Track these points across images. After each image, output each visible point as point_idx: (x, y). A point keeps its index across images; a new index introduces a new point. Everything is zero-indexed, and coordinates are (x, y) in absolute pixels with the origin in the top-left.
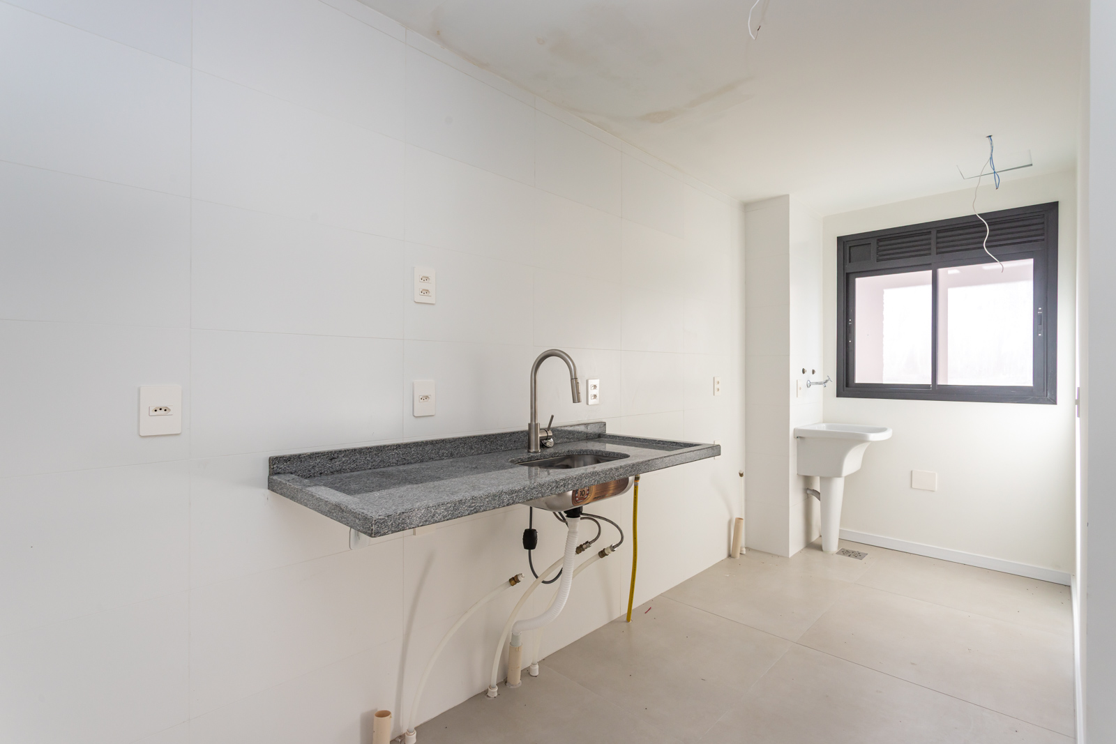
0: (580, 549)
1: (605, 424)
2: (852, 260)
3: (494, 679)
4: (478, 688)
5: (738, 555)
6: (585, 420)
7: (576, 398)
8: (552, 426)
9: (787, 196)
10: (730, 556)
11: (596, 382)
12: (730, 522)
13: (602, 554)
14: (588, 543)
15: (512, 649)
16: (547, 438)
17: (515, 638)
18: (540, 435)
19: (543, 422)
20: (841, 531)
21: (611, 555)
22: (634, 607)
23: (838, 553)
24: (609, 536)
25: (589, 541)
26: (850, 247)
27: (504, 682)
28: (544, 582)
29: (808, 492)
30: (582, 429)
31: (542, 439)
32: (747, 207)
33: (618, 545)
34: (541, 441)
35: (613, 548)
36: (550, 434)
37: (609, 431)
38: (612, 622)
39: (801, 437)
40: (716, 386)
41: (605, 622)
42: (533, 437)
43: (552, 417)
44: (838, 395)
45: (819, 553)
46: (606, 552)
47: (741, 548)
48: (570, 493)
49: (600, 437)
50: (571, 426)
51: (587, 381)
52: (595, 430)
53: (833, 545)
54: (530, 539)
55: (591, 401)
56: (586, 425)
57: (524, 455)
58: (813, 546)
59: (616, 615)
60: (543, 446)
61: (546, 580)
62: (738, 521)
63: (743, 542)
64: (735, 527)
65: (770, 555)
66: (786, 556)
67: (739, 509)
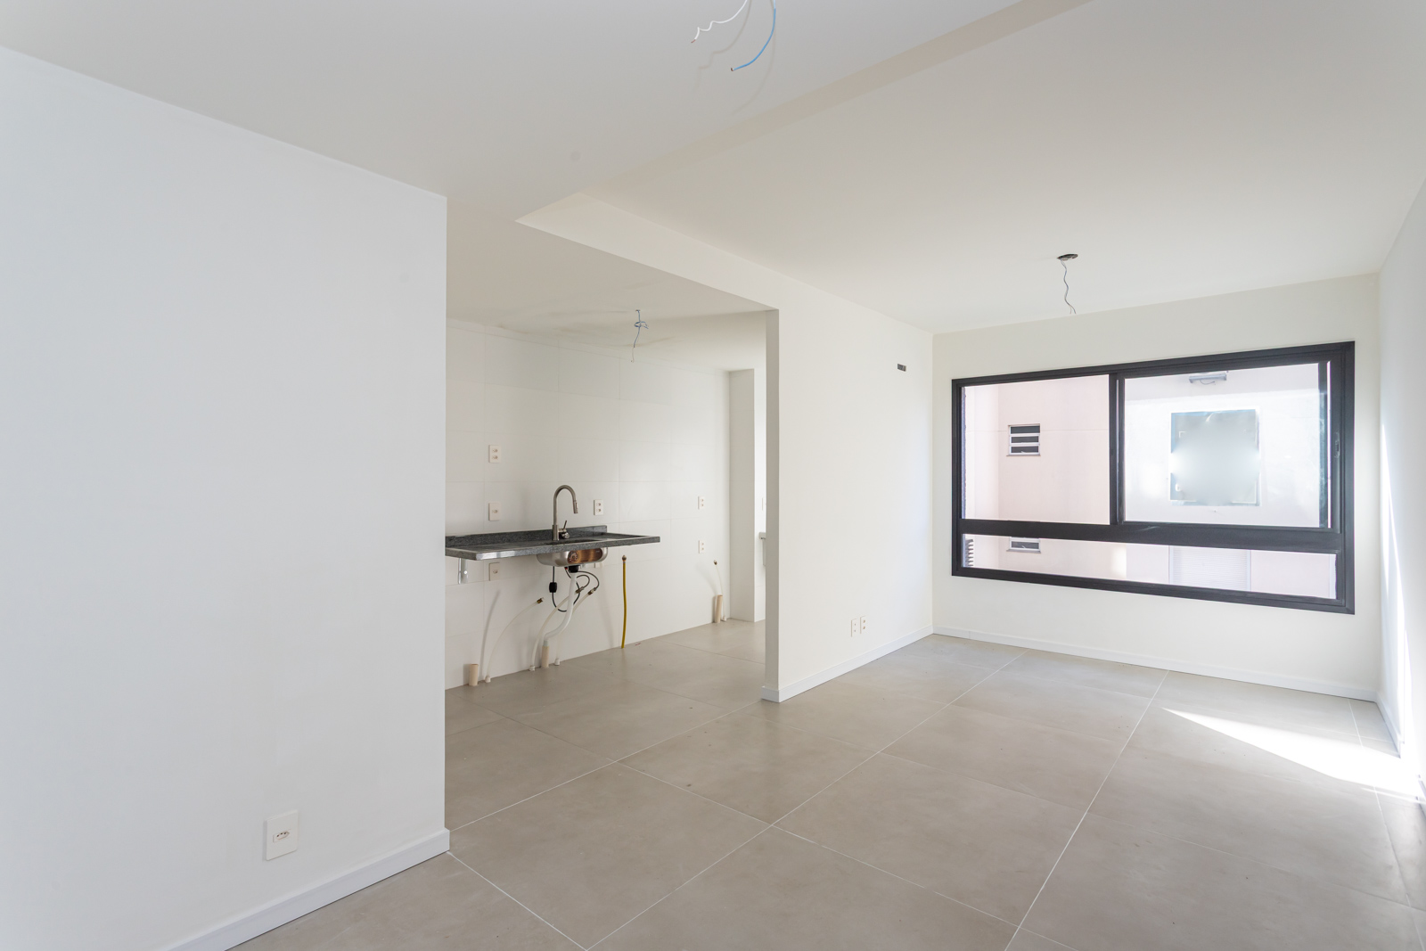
0: (579, 590)
1: (606, 527)
3: (533, 661)
4: (524, 667)
5: (720, 621)
6: (593, 525)
7: (575, 510)
8: (568, 528)
9: (752, 370)
10: (714, 622)
11: (601, 502)
12: (714, 599)
13: (590, 593)
14: (582, 588)
15: (543, 650)
16: (564, 533)
17: (545, 642)
18: (559, 531)
19: (560, 525)
21: (595, 593)
22: (625, 644)
24: (593, 582)
25: (583, 586)
27: (540, 667)
28: (560, 611)
30: (591, 530)
31: (560, 533)
32: (731, 375)
35: (595, 589)
36: (567, 531)
37: (609, 531)
38: (612, 649)
40: (701, 503)
41: (608, 648)
42: (555, 532)
43: (566, 521)
46: (592, 592)
47: (724, 616)
48: (567, 553)
49: (603, 534)
50: (583, 528)
51: (593, 501)
52: (601, 530)
54: (553, 587)
55: (596, 513)
56: (593, 527)
57: (550, 541)
60: (561, 536)
62: (719, 597)
63: (724, 612)
64: (717, 601)
65: (744, 621)
66: (753, 621)
67: (722, 589)
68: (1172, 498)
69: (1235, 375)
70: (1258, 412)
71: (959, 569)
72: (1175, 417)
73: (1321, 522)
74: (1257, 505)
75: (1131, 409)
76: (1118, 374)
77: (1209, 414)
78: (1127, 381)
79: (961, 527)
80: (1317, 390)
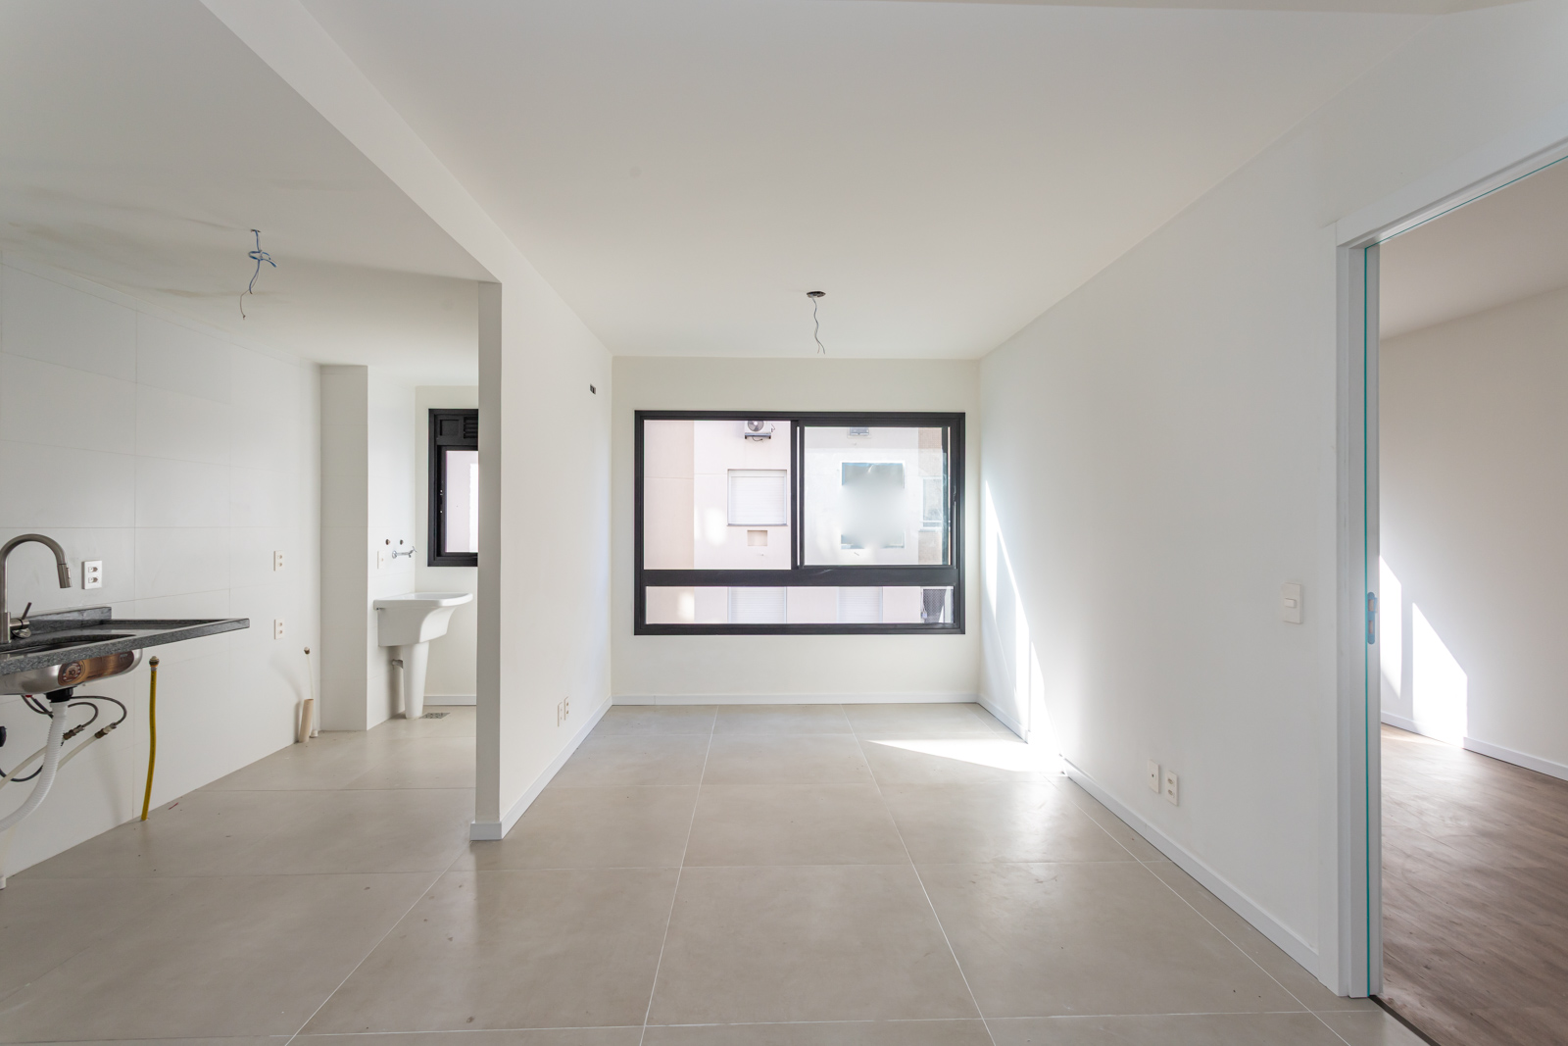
0: (68, 735)
1: (110, 609)
2: (443, 433)
5: (307, 739)
6: (80, 606)
7: (64, 582)
8: (28, 615)
9: (364, 366)
10: (297, 741)
11: (99, 564)
12: (297, 706)
13: (100, 734)
14: (80, 728)
16: (21, 628)
18: (10, 625)
19: (15, 611)
20: (425, 698)
21: (112, 733)
22: (151, 808)
23: (423, 717)
24: (109, 713)
25: (82, 724)
26: (441, 421)
28: (13, 780)
29: (394, 663)
30: (74, 616)
31: (12, 629)
32: (323, 370)
33: (120, 722)
34: (11, 632)
35: (113, 726)
36: (26, 623)
37: (114, 617)
38: (121, 827)
39: (381, 608)
40: (278, 561)
41: (110, 826)
43: (30, 605)
44: (429, 565)
45: (403, 721)
46: (105, 731)
47: (313, 730)
48: (58, 666)
50: (58, 614)
51: (83, 564)
52: (97, 616)
53: (418, 710)
55: (88, 586)
56: (80, 611)
58: (395, 715)
59: (127, 818)
60: (14, 637)
61: (16, 777)
62: (308, 702)
63: (314, 725)
64: (303, 709)
65: (348, 731)
66: (364, 729)
67: (309, 690)
68: (842, 543)
69: (875, 432)
70: (904, 465)
71: (642, 628)
72: (845, 465)
73: (943, 561)
74: (902, 547)
75: (812, 457)
76: (800, 420)
77: (870, 465)
78: (807, 429)
79: (645, 579)
80: (941, 450)
